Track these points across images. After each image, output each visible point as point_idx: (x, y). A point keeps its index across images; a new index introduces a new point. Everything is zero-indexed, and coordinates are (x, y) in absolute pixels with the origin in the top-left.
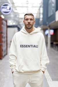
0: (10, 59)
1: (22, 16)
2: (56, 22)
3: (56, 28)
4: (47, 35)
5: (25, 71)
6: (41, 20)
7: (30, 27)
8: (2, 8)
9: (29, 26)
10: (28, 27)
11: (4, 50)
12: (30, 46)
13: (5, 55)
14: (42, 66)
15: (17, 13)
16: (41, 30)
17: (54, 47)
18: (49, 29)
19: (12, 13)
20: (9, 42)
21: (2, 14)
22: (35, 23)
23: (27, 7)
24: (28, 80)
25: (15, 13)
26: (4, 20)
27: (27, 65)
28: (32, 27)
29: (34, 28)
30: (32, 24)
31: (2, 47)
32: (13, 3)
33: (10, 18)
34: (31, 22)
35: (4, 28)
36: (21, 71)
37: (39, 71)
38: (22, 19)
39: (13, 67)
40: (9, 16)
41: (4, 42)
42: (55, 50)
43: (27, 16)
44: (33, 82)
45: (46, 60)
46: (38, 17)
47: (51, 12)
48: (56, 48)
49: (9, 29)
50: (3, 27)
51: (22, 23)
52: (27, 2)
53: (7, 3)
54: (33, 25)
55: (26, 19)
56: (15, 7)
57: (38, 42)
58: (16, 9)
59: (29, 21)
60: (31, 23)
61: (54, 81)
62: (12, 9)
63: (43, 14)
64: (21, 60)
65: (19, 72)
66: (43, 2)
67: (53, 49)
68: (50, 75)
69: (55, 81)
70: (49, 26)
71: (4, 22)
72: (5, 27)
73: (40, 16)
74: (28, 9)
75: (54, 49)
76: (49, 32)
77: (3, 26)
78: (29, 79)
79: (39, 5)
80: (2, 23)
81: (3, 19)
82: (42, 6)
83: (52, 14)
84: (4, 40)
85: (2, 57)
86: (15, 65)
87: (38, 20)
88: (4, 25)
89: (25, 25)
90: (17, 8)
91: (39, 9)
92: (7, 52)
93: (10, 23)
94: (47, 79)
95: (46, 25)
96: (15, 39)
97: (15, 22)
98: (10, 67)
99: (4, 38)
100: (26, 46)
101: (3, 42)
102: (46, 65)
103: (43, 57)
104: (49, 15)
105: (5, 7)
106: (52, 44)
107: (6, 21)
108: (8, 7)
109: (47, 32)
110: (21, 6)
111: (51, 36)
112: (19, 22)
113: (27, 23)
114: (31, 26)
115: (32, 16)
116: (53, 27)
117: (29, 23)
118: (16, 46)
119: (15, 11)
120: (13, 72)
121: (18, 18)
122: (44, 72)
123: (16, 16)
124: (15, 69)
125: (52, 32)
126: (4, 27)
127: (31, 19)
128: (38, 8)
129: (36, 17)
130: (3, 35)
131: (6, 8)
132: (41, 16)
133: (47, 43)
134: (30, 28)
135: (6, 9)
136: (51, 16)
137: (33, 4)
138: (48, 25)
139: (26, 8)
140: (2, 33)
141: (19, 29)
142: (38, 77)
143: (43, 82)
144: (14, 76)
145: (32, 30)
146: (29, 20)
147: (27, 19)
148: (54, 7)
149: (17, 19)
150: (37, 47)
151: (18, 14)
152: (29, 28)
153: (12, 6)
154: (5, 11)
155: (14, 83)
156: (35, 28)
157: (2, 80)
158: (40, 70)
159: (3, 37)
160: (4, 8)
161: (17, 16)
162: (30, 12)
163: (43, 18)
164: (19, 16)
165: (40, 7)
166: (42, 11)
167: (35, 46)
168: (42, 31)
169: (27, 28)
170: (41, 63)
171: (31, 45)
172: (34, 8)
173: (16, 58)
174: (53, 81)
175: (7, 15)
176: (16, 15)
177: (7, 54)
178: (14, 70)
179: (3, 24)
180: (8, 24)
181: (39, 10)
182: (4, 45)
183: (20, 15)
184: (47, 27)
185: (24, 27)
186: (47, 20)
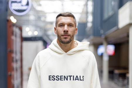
1: (52, 18)
2: (118, 29)
3: (119, 41)
4: (102, 56)
6: (90, 25)
7: (68, 40)
8: (12, 2)
9: (66, 38)
10: (64, 40)
11: (15, 86)
15: (41, 11)
16: (90, 45)
17: (116, 80)
18: (105, 43)
19: (31, 13)
20: (25, 69)
21: (12, 14)
22: (77, 33)
25: (37, 12)
26: (17, 27)
28: (71, 41)
29: (76, 41)
30: (71, 35)
31: (12, 81)
33: (28, 22)
34: (71, 30)
35: (16, 41)
38: (51, 23)
40: (25, 18)
41: (17, 70)
42: (118, 85)
43: (61, 19)
46: (84, 20)
47: (110, 9)
48: (119, 81)
50: (13, 40)
51: (51, 32)
54: (73, 36)
55: (59, 23)
57: (85, 70)
58: (40, 5)
59: (66, 28)
60: (69, 33)
62: (32, 6)
63: (94, 14)
67: (113, 84)
70: (106, 39)
71: (16, 30)
72: (18, 40)
73: (87, 17)
74: (62, 5)
75: (116, 83)
76: (106, 49)
77: (13, 38)
80: (12, 33)
81: (14, 25)
83: (110, 13)
84: (16, 65)
87: (83, 25)
88: (16, 36)
89: (58, 36)
90: (42, 2)
91: (86, 5)
93: (28, 32)
95: (100, 36)
96: (39, 63)
97: (39, 29)
99: (16, 61)
100: (60, 78)
101: (15, 69)
104: (106, 16)
106: (111, 73)
107: (21, 29)
108: (24, 1)
109: (101, 50)
111: (110, 57)
112: (45, 31)
113: (62, 33)
114: (69, 37)
115: (72, 18)
116: (113, 40)
117: (66, 32)
118: (39, 78)
119: (38, 8)
121: (44, 21)
123: (39, 18)
125: (111, 49)
127: (70, 25)
128: (83, 3)
129: (80, 19)
130: (14, 55)
131: (20, 2)
132: (90, 18)
133: (101, 72)
134: (68, 42)
135: (19, 4)
136: (109, 18)
138: (103, 37)
139: (59, 3)
140: (11, 52)
141: (46, 44)
145: (71, 45)
146: (66, 26)
147: (62, 25)
149: (41, 24)
150: (82, 79)
151: (43, 13)
154: (17, 8)
156: (78, 42)
159: (14, 60)
160: (16, 2)
161: (43, 19)
162: (67, 10)
163: (93, 22)
164: (45, 18)
166: (90, 8)
167: (77, 78)
168: (92, 48)
169: (62, 42)
171: (70, 76)
172: (76, 2)
175: (21, 16)
176: (39, 15)
179: (14, 33)
180: (25, 35)
181: (84, 5)
182: (16, 75)
183: (47, 15)
184: (102, 39)
185: (55, 40)
186: (101, 26)
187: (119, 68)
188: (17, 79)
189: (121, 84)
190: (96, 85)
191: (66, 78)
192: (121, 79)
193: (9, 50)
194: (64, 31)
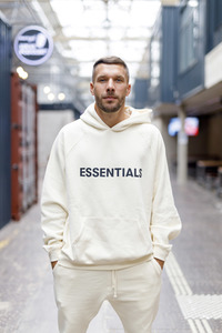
0: (43, 219)
1: (87, 71)
2: (204, 89)
3: (206, 111)
4: (176, 136)
5: (95, 259)
6: (155, 83)
7: (114, 105)
8: (20, 42)
9: (110, 102)
10: (107, 105)
11: (25, 188)
12: (115, 172)
13: (29, 207)
14: (155, 243)
15: (71, 59)
16: (155, 118)
17: (201, 179)
18: (181, 114)
19: (54, 61)
20: (41, 158)
21: (20, 64)
23: (106, 39)
24: (108, 291)
25: (65, 60)
26: (28, 85)
27: (104, 239)
30: (120, 97)
31: (20, 179)
32: (58, 27)
33: (47, 78)
36: (84, 259)
37: (145, 258)
38: (88, 79)
39: (54, 246)
40: (42, 71)
41: (27, 160)
42: (205, 188)
44: (123, 299)
45: (169, 221)
46: (145, 75)
47: (191, 55)
48: (205, 180)
49: (43, 115)
50: (21, 108)
51: (88, 95)
52: (107, 24)
53: (36, 24)
56: (65, 41)
58: (69, 48)
59: (111, 84)
60: (117, 93)
61: (199, 294)
62: (55, 48)
63: (162, 63)
64: (81, 222)
65: (77, 264)
66: (160, 21)
67: (195, 186)
68: (184, 275)
69: (202, 296)
70: (183, 106)
71: (27, 91)
72: (31, 108)
73: (151, 69)
74: (108, 48)
75: (200, 184)
76: (183, 124)
77: (22, 104)
78: (109, 289)
79: (148, 34)
80: (20, 96)
81: (22, 82)
82: (159, 35)
83: (191, 62)
84: (25, 152)
85: (20, 213)
86: (61, 238)
87: (143, 83)
88: (26, 101)
90: (72, 44)
91: (149, 48)
92: (37, 195)
93: (48, 94)
94: (175, 288)
95: (174, 101)
96: (63, 146)
97: (66, 90)
98: (45, 246)
99: (27, 145)
101: (24, 159)
102: (171, 238)
103: (158, 212)
104: (183, 67)
105: (31, 38)
106: (192, 166)
107: (35, 89)
108: (41, 40)
109: (175, 126)
110: (86, 36)
111: (191, 138)
112: (78, 93)
113: (105, 93)
114: (116, 101)
116: (195, 109)
117: (110, 91)
118: (63, 173)
119: (66, 54)
120: (53, 264)
121: (76, 77)
122: (161, 263)
123: (67, 71)
124: (63, 253)
125: (192, 125)
126: (27, 109)
127: (117, 79)
128: (145, 44)
129: (138, 73)
130: (22, 134)
131: (34, 42)
132: (156, 72)
133: (173, 165)
134: (115, 110)
135: (33, 46)
136: (189, 71)
137: (129, 28)
138: (178, 103)
139: (103, 44)
140: (18, 128)
141: (77, 114)
142: (140, 278)
143: (158, 296)
144: (59, 277)
146: (111, 80)
147: (104, 79)
148: (198, 40)
149: (71, 82)
150: (138, 174)
151: (75, 63)
152: (110, 110)
153: (54, 38)
154: (28, 53)
155: (59, 300)
156: (132, 109)
157: (19, 289)
158: (149, 255)
159: (24, 142)
160: (26, 42)
161: (73, 72)
163: (162, 78)
164: (78, 70)
165: (152, 39)
166: (156, 54)
167: (130, 173)
168: (159, 123)
169: (105, 109)
170: (153, 232)
171: (118, 169)
172: (130, 43)
173: (64, 214)
174: (196, 296)
175: (36, 66)
176: (68, 66)
177: (36, 202)
178: (58, 256)
179: (24, 96)
180: (42, 100)
181: (146, 49)
182: (27, 170)
183: (81, 66)
184: (176, 107)
186: (175, 84)
187: (205, 157)
188: (27, 176)
189: (208, 185)
190: (164, 186)
191: (110, 173)
192: (209, 177)
193: (14, 125)
194: (108, 90)
